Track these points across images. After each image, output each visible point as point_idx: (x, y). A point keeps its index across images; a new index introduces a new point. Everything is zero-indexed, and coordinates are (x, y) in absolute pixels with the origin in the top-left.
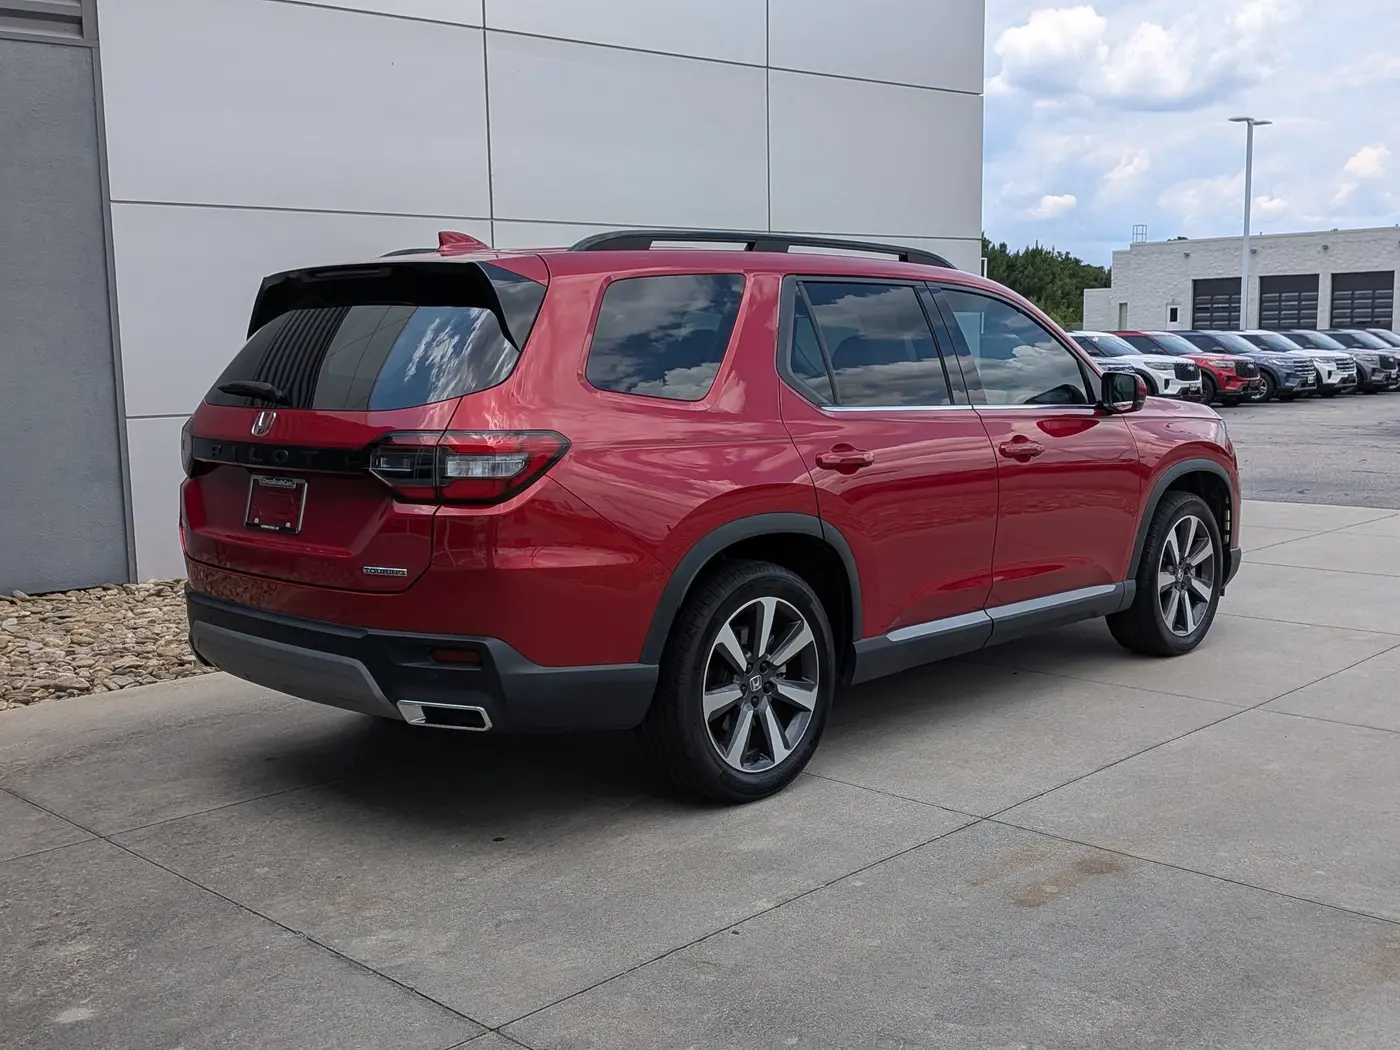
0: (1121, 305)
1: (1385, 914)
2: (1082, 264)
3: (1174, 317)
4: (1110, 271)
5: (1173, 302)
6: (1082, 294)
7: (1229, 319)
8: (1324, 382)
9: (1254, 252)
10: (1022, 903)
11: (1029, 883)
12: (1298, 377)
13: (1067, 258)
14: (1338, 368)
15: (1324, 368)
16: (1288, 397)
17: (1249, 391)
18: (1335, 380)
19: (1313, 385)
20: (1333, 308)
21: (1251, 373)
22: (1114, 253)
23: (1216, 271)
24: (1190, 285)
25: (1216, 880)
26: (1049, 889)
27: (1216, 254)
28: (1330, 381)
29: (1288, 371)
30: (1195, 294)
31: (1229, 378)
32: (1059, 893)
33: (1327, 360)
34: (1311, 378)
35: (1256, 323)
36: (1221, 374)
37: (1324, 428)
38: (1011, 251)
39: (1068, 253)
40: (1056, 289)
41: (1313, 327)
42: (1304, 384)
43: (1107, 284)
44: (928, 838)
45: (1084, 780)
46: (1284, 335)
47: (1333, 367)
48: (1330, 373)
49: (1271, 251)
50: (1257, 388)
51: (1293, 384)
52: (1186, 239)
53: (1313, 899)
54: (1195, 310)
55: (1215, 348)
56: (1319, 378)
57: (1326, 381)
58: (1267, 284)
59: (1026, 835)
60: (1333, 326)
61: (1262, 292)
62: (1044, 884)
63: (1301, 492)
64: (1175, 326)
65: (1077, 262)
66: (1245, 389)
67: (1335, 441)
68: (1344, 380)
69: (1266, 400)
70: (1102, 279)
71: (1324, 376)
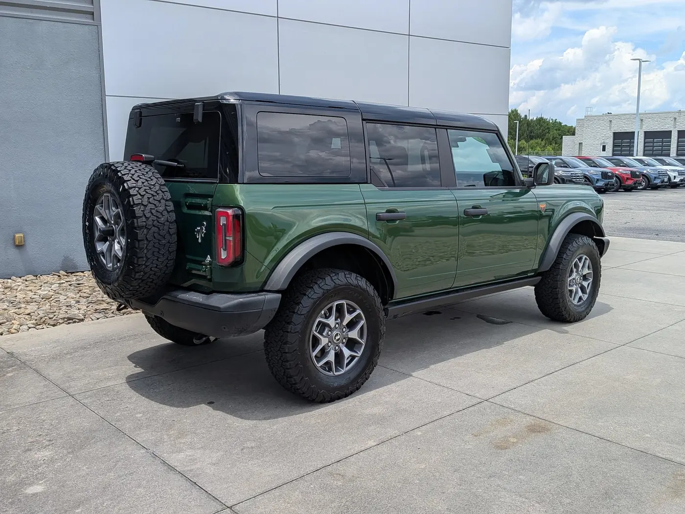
0: (580, 143)
1: (678, 459)
2: (563, 124)
3: (604, 149)
4: (575, 128)
5: (604, 143)
6: (562, 138)
7: (630, 151)
8: (672, 181)
9: (642, 120)
10: (498, 447)
11: (503, 436)
12: (660, 178)
13: (555, 122)
14: (679, 175)
15: (672, 174)
16: (655, 188)
17: (637, 185)
18: (677, 180)
19: (667, 182)
20: (678, 146)
21: (638, 177)
22: (577, 120)
23: (624, 129)
24: (612, 135)
25: (596, 438)
26: (512, 440)
27: (624, 121)
28: (675, 181)
29: (656, 176)
30: (614, 139)
31: (627, 178)
32: (517, 442)
33: (674, 171)
34: (666, 179)
35: (642, 153)
36: (624, 177)
37: (671, 203)
38: (530, 118)
39: (556, 119)
40: (550, 136)
41: (668, 155)
42: (663, 181)
43: (574, 134)
44: (457, 410)
45: (536, 381)
46: (655, 159)
47: (676, 174)
48: (675, 177)
49: (650, 120)
50: (640, 184)
51: (658, 181)
52: (611, 113)
53: (643, 450)
54: (614, 146)
55: (621, 165)
56: (669, 179)
57: (673, 180)
58: (648, 135)
59: (505, 410)
60: (678, 155)
61: (645, 139)
62: (510, 437)
63: (657, 235)
64: (604, 154)
65: (560, 123)
66: (635, 184)
67: (675, 210)
68: (681, 180)
69: (644, 189)
70: (571, 132)
71: (672, 178)
